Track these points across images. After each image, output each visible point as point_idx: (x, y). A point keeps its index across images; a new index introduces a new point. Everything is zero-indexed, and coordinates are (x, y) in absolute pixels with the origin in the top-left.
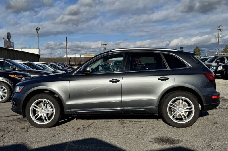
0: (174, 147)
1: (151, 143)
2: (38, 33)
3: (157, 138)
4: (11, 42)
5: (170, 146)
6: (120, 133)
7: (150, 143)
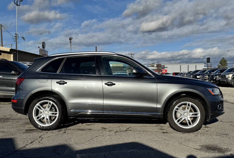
0: (224, 155)
1: (198, 151)
2: (71, 42)
3: (203, 146)
4: (45, 51)
5: (220, 154)
6: (160, 139)
7: (196, 150)
